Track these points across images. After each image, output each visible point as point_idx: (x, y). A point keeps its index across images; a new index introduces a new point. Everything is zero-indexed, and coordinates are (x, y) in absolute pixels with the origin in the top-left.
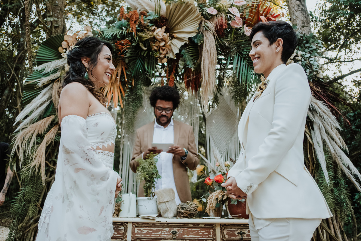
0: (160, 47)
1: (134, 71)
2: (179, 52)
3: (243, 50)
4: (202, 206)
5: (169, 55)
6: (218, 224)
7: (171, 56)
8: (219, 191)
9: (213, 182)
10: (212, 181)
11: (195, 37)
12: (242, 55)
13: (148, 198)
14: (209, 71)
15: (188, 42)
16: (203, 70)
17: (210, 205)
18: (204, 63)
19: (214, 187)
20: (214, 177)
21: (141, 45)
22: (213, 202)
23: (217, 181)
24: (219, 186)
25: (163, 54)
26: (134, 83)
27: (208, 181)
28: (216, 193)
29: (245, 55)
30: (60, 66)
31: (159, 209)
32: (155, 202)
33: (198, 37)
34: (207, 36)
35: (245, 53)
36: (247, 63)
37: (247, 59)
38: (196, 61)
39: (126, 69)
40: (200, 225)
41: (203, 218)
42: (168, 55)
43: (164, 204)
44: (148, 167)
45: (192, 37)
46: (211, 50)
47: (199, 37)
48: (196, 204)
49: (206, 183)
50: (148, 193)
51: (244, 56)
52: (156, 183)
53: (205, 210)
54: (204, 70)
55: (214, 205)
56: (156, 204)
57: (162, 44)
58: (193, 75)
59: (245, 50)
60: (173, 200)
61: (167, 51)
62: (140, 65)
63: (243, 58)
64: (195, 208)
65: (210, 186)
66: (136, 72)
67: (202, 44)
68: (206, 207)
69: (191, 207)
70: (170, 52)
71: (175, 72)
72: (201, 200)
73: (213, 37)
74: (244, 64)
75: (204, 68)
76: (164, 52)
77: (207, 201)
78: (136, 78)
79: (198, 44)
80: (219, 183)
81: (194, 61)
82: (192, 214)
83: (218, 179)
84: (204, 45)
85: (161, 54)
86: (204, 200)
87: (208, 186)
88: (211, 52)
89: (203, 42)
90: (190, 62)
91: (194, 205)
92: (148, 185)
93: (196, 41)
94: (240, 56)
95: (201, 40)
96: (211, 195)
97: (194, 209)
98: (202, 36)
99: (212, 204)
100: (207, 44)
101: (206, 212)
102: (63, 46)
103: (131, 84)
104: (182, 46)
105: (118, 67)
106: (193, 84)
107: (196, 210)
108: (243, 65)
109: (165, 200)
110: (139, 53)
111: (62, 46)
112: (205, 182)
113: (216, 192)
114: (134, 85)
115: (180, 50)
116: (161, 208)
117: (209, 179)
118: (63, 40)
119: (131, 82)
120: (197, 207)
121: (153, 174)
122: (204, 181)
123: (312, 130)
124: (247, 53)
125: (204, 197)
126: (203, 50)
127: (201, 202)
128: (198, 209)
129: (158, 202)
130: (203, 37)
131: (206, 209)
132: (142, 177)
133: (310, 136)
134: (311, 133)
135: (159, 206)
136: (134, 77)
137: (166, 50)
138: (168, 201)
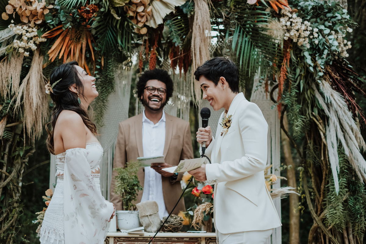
0: (137, 13)
1: (104, 47)
2: (162, 23)
3: (246, 21)
4: (189, 219)
5: (150, 23)
6: (203, 238)
7: (152, 24)
8: (207, 203)
9: (201, 193)
10: (200, 191)
11: (184, 6)
12: (245, 29)
13: (128, 211)
14: (200, 51)
15: (174, 12)
16: (193, 50)
17: (197, 218)
18: (194, 41)
19: (202, 199)
20: (203, 187)
21: (112, 12)
22: (199, 215)
23: (204, 193)
24: (207, 197)
25: (142, 23)
26: (104, 62)
27: (195, 191)
28: (203, 206)
29: (248, 28)
30: (5, 39)
31: (141, 223)
32: (137, 215)
33: (187, 6)
34: (200, 5)
35: (248, 26)
36: (251, 40)
37: (251, 33)
38: (184, 37)
39: (92, 42)
40: (185, 239)
41: (188, 232)
42: (148, 24)
43: (147, 218)
44: (128, 178)
45: (180, 5)
46: (204, 25)
47: (189, 6)
48: (181, 218)
49: (194, 194)
50: (128, 206)
51: (247, 30)
52: (137, 195)
53: (191, 224)
54: (195, 50)
55: (200, 218)
56: (137, 217)
57: (140, 9)
58: (181, 54)
59: (249, 22)
60: (156, 213)
61: (147, 18)
62: (111, 37)
63: (245, 33)
64: (180, 221)
65: (198, 198)
66: (107, 48)
67: (192, 17)
68: (192, 221)
69: (176, 221)
70: (151, 19)
71: (157, 46)
72: (188, 213)
73: (207, 6)
74: (247, 39)
75: (195, 49)
76: (144, 20)
77: (194, 213)
78: (107, 56)
79: (187, 15)
80: (207, 195)
81: (183, 36)
82: (177, 228)
83: (206, 190)
84: (195, 17)
85: (138, 22)
86: (191, 213)
87: (196, 197)
88: (204, 27)
89: (194, 13)
90: (177, 38)
91: (179, 219)
92: (128, 197)
93: (185, 10)
94: (242, 29)
95: (192, 11)
96: (198, 208)
97: (179, 223)
98: (192, 4)
99: (198, 217)
100: (198, 17)
101: (193, 226)
102: (7, 11)
103: (100, 64)
104: (167, 16)
105: (81, 39)
106: (181, 63)
107: (181, 224)
108: (246, 41)
109: (148, 214)
110: (110, 22)
111: (5, 11)
112: (192, 193)
113: (203, 204)
114: (104, 64)
115: (164, 20)
116: (144, 222)
117: (197, 190)
118: (8, 4)
119: (99, 61)
120: (182, 221)
121: (134, 185)
122: (191, 191)
123: (327, 127)
124: (250, 26)
125: (191, 210)
126: (194, 23)
127: (187, 215)
128: (184, 223)
129: (140, 216)
130: (194, 6)
131: (193, 222)
132: (122, 188)
133: (324, 134)
134: (326, 130)
135: (142, 220)
136: (104, 54)
137: (145, 17)
138: (150, 215)
